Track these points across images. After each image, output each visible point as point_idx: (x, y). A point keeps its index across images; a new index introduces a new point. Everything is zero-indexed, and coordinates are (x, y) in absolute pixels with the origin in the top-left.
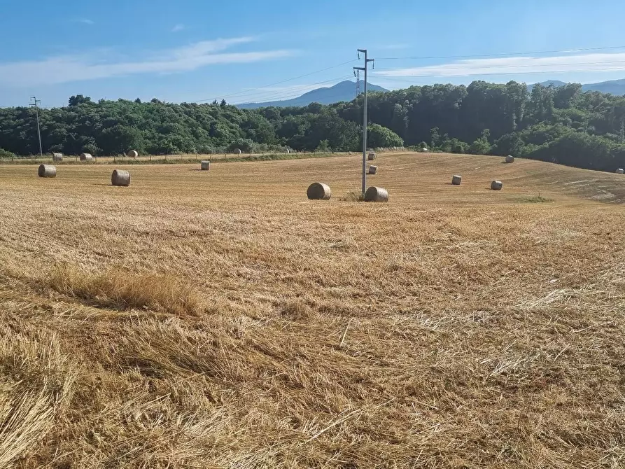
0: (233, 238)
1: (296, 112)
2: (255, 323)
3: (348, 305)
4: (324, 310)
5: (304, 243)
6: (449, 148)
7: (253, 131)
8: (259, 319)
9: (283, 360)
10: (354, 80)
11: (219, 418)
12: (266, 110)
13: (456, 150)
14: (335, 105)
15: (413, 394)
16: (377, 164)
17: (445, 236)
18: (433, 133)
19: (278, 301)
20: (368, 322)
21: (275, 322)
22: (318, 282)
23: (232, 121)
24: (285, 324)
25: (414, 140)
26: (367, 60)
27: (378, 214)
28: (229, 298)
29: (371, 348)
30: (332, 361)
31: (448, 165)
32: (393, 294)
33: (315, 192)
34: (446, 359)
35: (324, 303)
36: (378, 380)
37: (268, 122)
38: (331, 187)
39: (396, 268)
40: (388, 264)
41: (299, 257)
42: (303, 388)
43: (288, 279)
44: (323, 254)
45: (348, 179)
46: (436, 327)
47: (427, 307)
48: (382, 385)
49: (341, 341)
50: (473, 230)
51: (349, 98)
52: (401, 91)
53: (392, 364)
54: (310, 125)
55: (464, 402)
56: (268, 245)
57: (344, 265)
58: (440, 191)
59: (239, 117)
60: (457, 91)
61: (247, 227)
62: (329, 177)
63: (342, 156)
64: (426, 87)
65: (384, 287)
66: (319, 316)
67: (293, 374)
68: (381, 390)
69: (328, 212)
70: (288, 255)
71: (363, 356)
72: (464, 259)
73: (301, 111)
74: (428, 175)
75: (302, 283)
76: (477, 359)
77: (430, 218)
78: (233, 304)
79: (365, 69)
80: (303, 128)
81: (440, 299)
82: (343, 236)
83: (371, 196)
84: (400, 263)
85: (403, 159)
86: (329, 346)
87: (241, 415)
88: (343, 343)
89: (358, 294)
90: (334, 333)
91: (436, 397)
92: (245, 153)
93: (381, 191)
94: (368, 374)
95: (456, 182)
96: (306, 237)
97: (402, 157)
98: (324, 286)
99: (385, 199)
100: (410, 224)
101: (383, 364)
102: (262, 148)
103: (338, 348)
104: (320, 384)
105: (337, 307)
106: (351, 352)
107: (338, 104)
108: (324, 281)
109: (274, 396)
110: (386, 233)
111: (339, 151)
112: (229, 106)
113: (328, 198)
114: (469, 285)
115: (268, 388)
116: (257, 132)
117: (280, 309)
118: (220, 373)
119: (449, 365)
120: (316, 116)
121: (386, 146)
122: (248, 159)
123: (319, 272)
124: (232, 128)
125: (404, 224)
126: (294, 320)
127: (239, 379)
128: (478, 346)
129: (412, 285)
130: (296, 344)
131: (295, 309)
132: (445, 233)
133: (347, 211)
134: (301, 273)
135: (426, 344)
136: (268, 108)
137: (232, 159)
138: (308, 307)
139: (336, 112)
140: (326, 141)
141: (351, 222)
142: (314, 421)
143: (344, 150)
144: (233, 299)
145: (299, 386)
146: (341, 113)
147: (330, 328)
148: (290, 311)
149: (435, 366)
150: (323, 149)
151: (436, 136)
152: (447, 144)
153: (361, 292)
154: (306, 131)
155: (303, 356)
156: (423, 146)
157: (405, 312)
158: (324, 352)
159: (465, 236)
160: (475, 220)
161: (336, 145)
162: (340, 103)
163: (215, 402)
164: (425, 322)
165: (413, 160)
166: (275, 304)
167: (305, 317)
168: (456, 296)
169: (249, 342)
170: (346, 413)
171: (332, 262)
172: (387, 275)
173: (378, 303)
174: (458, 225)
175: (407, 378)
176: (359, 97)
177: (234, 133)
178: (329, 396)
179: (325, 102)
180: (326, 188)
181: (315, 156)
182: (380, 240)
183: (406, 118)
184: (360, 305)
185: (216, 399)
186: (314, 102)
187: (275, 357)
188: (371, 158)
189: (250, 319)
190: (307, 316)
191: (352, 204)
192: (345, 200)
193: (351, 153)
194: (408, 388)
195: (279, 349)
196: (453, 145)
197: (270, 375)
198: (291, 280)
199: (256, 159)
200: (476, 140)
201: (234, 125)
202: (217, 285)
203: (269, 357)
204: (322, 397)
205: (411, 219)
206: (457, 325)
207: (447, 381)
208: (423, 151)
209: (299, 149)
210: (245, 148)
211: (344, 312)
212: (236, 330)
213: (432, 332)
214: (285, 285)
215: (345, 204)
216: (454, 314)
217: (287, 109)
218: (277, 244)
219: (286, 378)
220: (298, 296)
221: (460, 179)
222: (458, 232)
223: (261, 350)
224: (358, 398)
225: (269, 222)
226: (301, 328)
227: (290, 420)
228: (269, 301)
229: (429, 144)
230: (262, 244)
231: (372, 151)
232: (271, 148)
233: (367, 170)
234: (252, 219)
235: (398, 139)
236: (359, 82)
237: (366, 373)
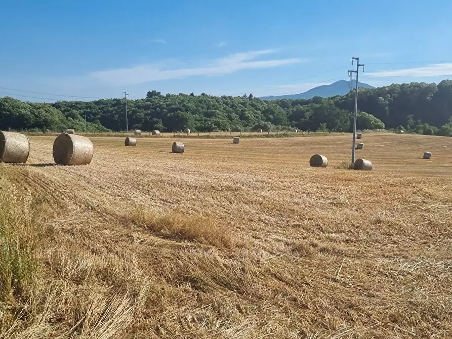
0: (256, 193)
1: (303, 103)
2: (272, 257)
3: (342, 248)
4: (323, 250)
5: (308, 199)
6: (421, 131)
7: (271, 116)
8: (275, 254)
9: (292, 286)
10: (348, 80)
11: (247, 325)
12: (281, 101)
13: (427, 133)
14: (332, 98)
15: (394, 321)
16: (364, 142)
17: (419, 199)
18: (409, 119)
19: (289, 242)
20: (358, 262)
21: (287, 257)
22: (319, 229)
23: (256, 109)
24: (294, 259)
25: (392, 125)
26: (358, 65)
27: (365, 180)
28: (253, 237)
29: (360, 282)
30: (330, 290)
31: (420, 143)
32: (377, 241)
33: (316, 162)
34: (421, 295)
35: (323, 245)
36: (366, 308)
37: (282, 110)
38: (328, 158)
39: (380, 222)
40: (373, 218)
41: (304, 209)
42: (308, 308)
43: (296, 225)
44: (322, 208)
45: (342, 153)
46: (412, 270)
47: (405, 254)
48: (370, 312)
49: (337, 274)
50: (443, 195)
51: (344, 93)
52: (384, 87)
53: (378, 296)
54: (313, 113)
55: (437, 331)
56: (281, 199)
57: (339, 218)
58: (413, 163)
59: (261, 106)
60: (429, 88)
61: (265, 185)
62: (326, 150)
63: (336, 135)
64: (404, 84)
65: (370, 236)
66: (320, 255)
67: (301, 297)
68: (369, 316)
69: (327, 177)
70: (296, 208)
71: (354, 287)
72: (436, 218)
73: (307, 102)
74: (405, 151)
75: (307, 229)
76: (447, 298)
77: (407, 184)
78: (256, 242)
79: (357, 72)
80: (308, 114)
81: (416, 248)
82: (337, 195)
83: (358, 165)
84: (383, 218)
85: (384, 139)
86: (327, 277)
87: (262, 324)
88: (338, 277)
89: (350, 240)
90: (331, 269)
91: (414, 325)
92: (265, 131)
93: (367, 162)
94: (359, 302)
95: (427, 157)
96: (309, 194)
97: (383, 137)
98: (323, 232)
99: (369, 168)
100: (390, 188)
101: (370, 296)
102: (277, 128)
103: (335, 280)
104: (321, 307)
105: (333, 249)
106: (345, 284)
107: (335, 97)
108: (324, 228)
109: (286, 313)
110: (371, 194)
111: (334, 131)
112: (255, 98)
113: (325, 166)
114: (440, 238)
115: (281, 306)
116: (274, 117)
117: (290, 247)
118: (247, 292)
119: (423, 301)
120: (318, 106)
121: (370, 128)
122: (267, 136)
123: (320, 222)
124: (256, 113)
125: (386, 188)
126: (301, 256)
127: (261, 298)
128: (448, 288)
129: (393, 235)
130: (303, 275)
131: (302, 248)
132: (419, 196)
133: (341, 177)
134: (306, 222)
135: (405, 282)
136: (283, 99)
137: (256, 136)
138: (312, 248)
139: (333, 103)
140: (325, 124)
141: (344, 185)
142: (316, 335)
143: (338, 131)
144: (256, 238)
145: (304, 307)
146: (337, 104)
147: (328, 264)
148: (297, 249)
149: (412, 300)
150: (323, 130)
151: (411, 121)
152: (419, 128)
153: (352, 238)
154: (310, 117)
155: (307, 284)
156: (400, 129)
157: (387, 257)
158: (324, 283)
159: (436, 199)
160: (444, 187)
161: (332, 127)
162: (337, 96)
163: (243, 313)
164: (404, 266)
165: (393, 140)
166: (287, 244)
167: (309, 254)
168: (429, 246)
169: (268, 271)
170: (342, 331)
171: (330, 215)
172: (373, 227)
173: (365, 248)
174: (430, 191)
175: (390, 308)
176: (351, 92)
177: (257, 117)
178: (328, 316)
179: (325, 96)
180: (324, 159)
181: (316, 135)
182: (366, 200)
183: (387, 108)
184: (352, 248)
185: (244, 311)
186: (317, 96)
187: (287, 284)
188: (359, 137)
189: (269, 254)
190: (310, 254)
191: (344, 171)
192: (338, 168)
193: (343, 133)
194: (390, 316)
195: (290, 277)
196: (424, 128)
197: (283, 297)
198: (298, 226)
199: (272, 136)
200: (445, 125)
201: (258, 112)
202: (244, 227)
203: (282, 283)
204: (323, 317)
205: (391, 185)
206: (430, 270)
207: (423, 314)
208: (400, 133)
209: (304, 130)
210: (265, 128)
211: (339, 253)
212: (258, 261)
213: (409, 273)
214: (294, 230)
215: (339, 171)
216: (427, 261)
217: (297, 100)
218: (288, 199)
219: (295, 300)
220: (304, 238)
221: (430, 154)
222: (430, 196)
223: (276, 277)
224: (350, 320)
225: (282, 182)
226: (306, 263)
227: (298, 332)
228: (283, 241)
229: (406, 127)
230: (277, 198)
231: (360, 133)
232: (283, 129)
233: (356, 146)
234: (270, 180)
235: (380, 123)
236: (351, 81)
237: (357, 301)
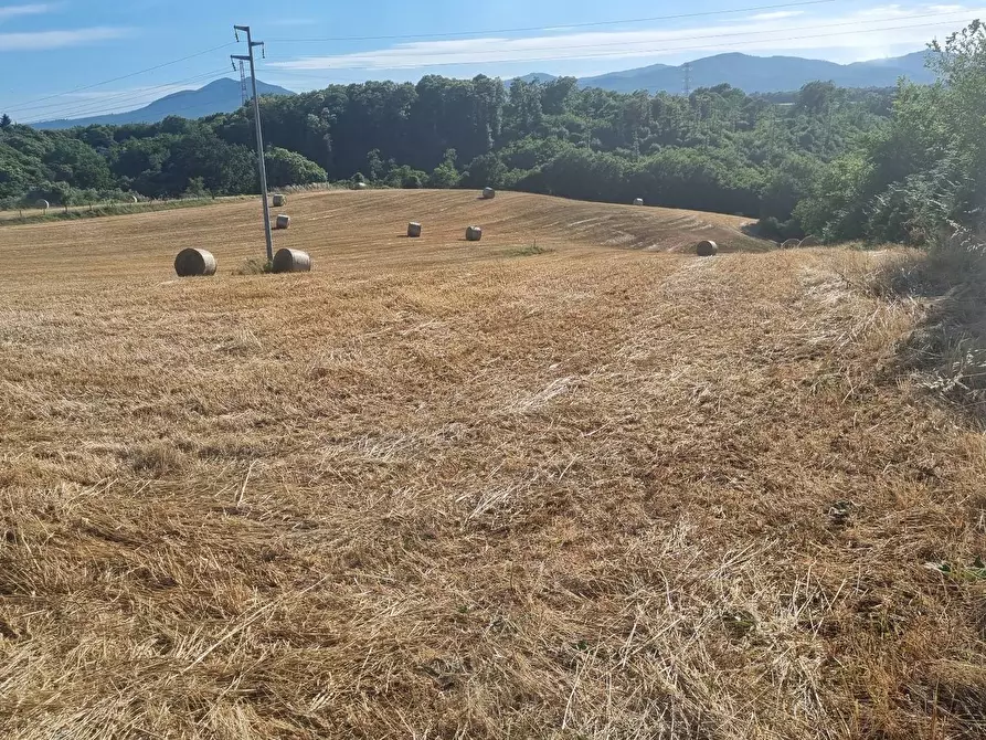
0: (40, 353)
1: (140, 132)
2: (86, 491)
3: (246, 440)
4: (209, 453)
5: (171, 348)
6: (398, 181)
7: (68, 168)
8: (94, 484)
9: (139, 545)
10: (236, 77)
11: (24, 662)
12: (88, 130)
13: (410, 184)
14: (209, 120)
15: (358, 564)
16: (290, 213)
17: (398, 317)
18: (371, 158)
19: (127, 449)
20: (281, 463)
21: (123, 485)
22: (196, 409)
23: (27, 152)
24: (140, 485)
25: (342, 172)
26: (251, 44)
27: (293, 291)
28: (37, 456)
29: (288, 503)
30: (225, 533)
31: (399, 207)
32: (319, 413)
33: (189, 265)
34: (404, 504)
35: (206, 443)
36: (301, 552)
37: (94, 151)
38: (216, 254)
39: (323, 373)
40: (310, 368)
41: (161, 372)
42: (176, 584)
43: (144, 410)
44: (203, 362)
45: (245, 240)
46: (387, 457)
47: (375, 428)
48: (307, 559)
49: (238, 499)
50: (443, 302)
51: (231, 107)
52: (314, 93)
53: (323, 524)
54: (169, 154)
55: (433, 563)
56: (106, 358)
57: (239, 378)
58: (391, 248)
59: (37, 144)
60: (402, 91)
61: (64, 330)
62: (210, 238)
63: (229, 202)
64: (353, 86)
65: (304, 405)
66: (199, 464)
67: (158, 564)
68: (306, 566)
69: (212, 295)
70: (142, 371)
71: (275, 517)
72: (428, 348)
73: (152, 131)
74: (370, 224)
75: (169, 414)
76: (450, 496)
77: (374, 292)
78: (44, 465)
79: (250, 58)
80: (157, 160)
81: (394, 413)
82: (236, 332)
83: (282, 263)
84: (328, 363)
85: (330, 202)
86: (219, 510)
87: (65, 648)
88: (242, 502)
89: (263, 421)
90: (225, 489)
91: (391, 562)
92: (58, 205)
93: (299, 255)
94: (285, 546)
95: (414, 232)
96: (173, 338)
97: (328, 198)
98: (206, 414)
99: (306, 267)
100: (344, 302)
101: (308, 526)
102: (87, 196)
103: (234, 512)
104: (206, 574)
105: (229, 446)
106: (256, 515)
107: (214, 117)
108: (206, 406)
109: (125, 607)
110: (306, 320)
111: (223, 194)
112: (16, 126)
113: (211, 273)
114: (436, 386)
115: (113, 596)
116: (74, 168)
117: (131, 462)
118: (24, 585)
119: (409, 511)
120: (178, 138)
121: (300, 182)
122: (65, 216)
123: (196, 394)
124: (26, 163)
125: (335, 303)
126: (157, 477)
127: (60, 590)
128: (451, 477)
129: (349, 397)
130: (162, 516)
131: (158, 458)
132: (397, 311)
133: (243, 291)
134: (165, 399)
135: (375, 484)
136: (91, 127)
137: (34, 219)
138: (180, 454)
139: (211, 131)
140: (200, 178)
141: (251, 307)
142: (195, 636)
143: (232, 192)
144: (46, 456)
145: (170, 583)
146: (219, 131)
147: (219, 481)
148: (148, 463)
149: (388, 516)
150: (196, 193)
151: (377, 162)
152: (394, 174)
153: (268, 417)
154: (164, 164)
155: (174, 534)
156: (359, 180)
157: (340, 440)
158: (211, 522)
159: (428, 313)
160: (443, 287)
161: (217, 185)
162: (217, 115)
163: (15, 636)
164: (371, 452)
165: (347, 203)
166: (122, 455)
167: (175, 469)
168: (417, 406)
169: (77, 525)
170: (250, 613)
171: (220, 376)
172: (310, 385)
173: (296, 432)
174: (418, 297)
175: (347, 541)
176: (247, 104)
177: (33, 173)
178: (219, 590)
179: (190, 115)
180: (207, 256)
181: (183, 205)
182: (296, 332)
183: (327, 137)
184: (268, 438)
185: (16, 631)
186: (172, 115)
187: (126, 543)
188: (277, 203)
189: (78, 486)
190: (178, 466)
191: (259, 278)
192: (241, 273)
193: (243, 196)
194: (348, 557)
195: (133, 528)
196: (403, 175)
197: (117, 573)
198: (148, 411)
199: (78, 215)
200: (438, 166)
201: (31, 158)
202: (13, 435)
203: (113, 544)
204: (208, 594)
205: (345, 295)
206: (423, 450)
207: (407, 537)
208: (358, 188)
209: (153, 196)
210: (56, 198)
211: (241, 453)
212: (51, 508)
213: (382, 465)
214: (139, 421)
215: (239, 280)
216: (414, 433)
217: (126, 127)
218: (122, 355)
219: (145, 574)
220: (161, 437)
221: (419, 227)
222: (418, 308)
223: (99, 535)
224: (268, 587)
225: (107, 319)
226: (169, 489)
227: (154, 641)
228: (111, 451)
229: (368, 176)
230: (95, 358)
231: (277, 193)
232: (103, 196)
233: (273, 223)
234: (77, 318)
235: (318, 170)
236: (244, 81)
237: (281, 544)
